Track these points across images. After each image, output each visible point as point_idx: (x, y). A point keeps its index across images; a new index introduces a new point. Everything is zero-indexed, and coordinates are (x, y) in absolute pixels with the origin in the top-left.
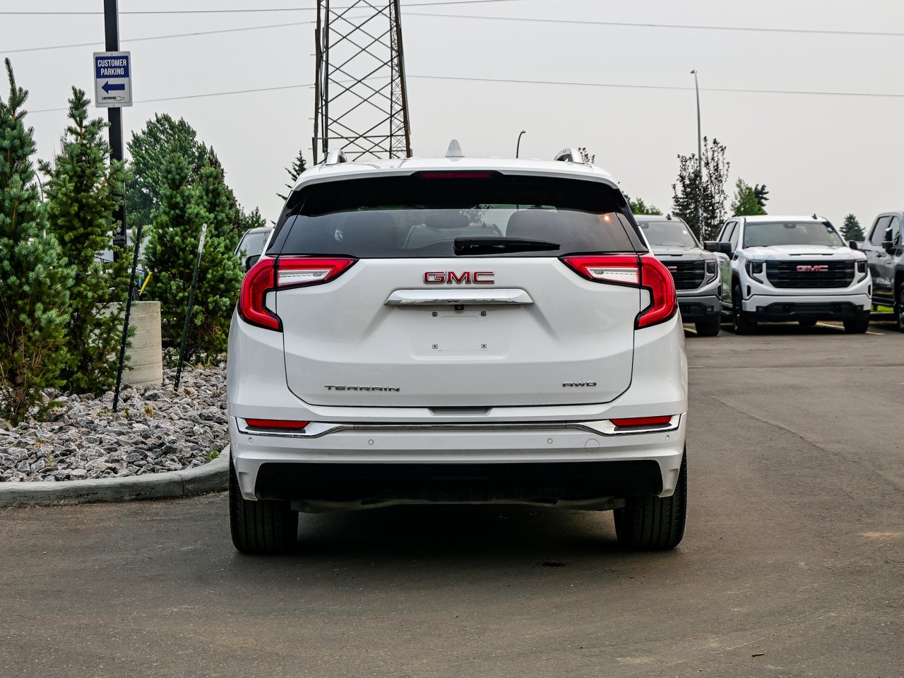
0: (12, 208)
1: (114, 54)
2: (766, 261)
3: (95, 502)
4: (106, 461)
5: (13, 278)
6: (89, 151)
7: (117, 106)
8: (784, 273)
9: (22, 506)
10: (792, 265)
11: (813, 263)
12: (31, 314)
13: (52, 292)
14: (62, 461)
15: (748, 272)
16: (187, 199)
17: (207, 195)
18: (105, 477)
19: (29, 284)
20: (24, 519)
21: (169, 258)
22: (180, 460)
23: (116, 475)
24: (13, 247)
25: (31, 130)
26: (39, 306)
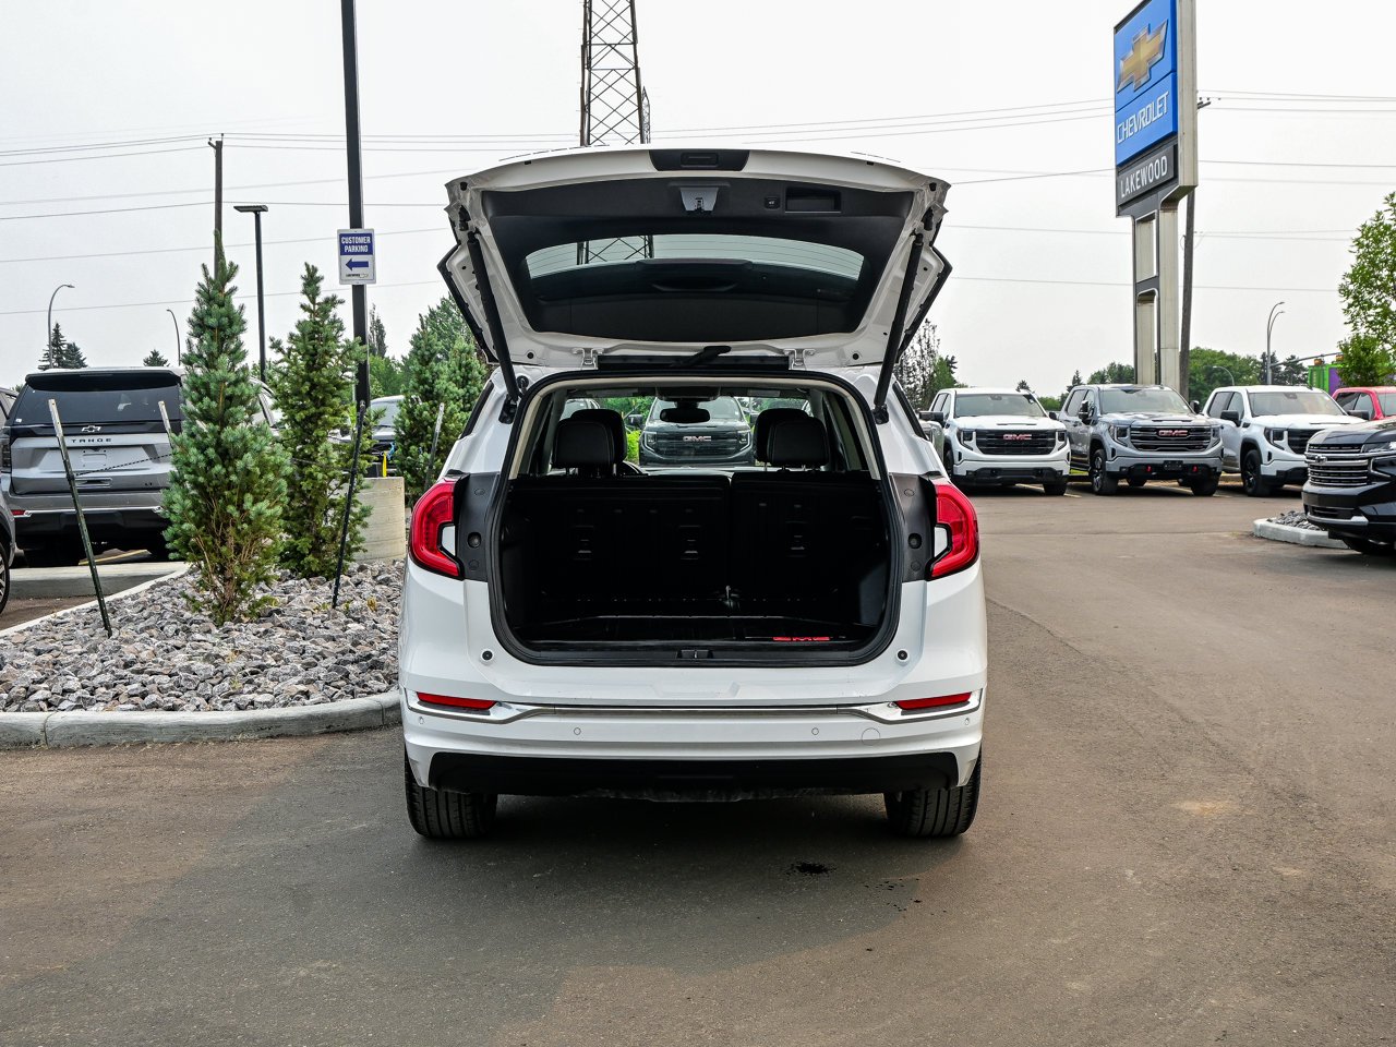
0: (219, 390)
1: (359, 231)
2: (976, 430)
3: (278, 736)
4: (300, 683)
5: (218, 468)
6: (321, 329)
7: (360, 283)
8: (992, 441)
9: (192, 742)
10: (999, 434)
11: (1018, 432)
12: (240, 506)
13: (263, 481)
14: (250, 682)
15: (959, 440)
16: (436, 375)
17: (460, 369)
18: (293, 704)
19: (236, 473)
20: (186, 765)
21: (418, 432)
22: (385, 678)
23: (307, 701)
24: (219, 433)
25: (242, 308)
26: (249, 497)
